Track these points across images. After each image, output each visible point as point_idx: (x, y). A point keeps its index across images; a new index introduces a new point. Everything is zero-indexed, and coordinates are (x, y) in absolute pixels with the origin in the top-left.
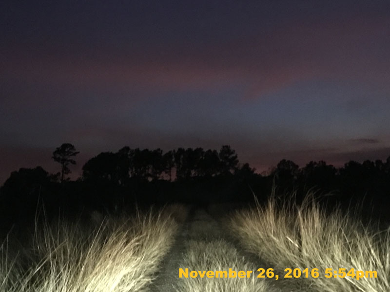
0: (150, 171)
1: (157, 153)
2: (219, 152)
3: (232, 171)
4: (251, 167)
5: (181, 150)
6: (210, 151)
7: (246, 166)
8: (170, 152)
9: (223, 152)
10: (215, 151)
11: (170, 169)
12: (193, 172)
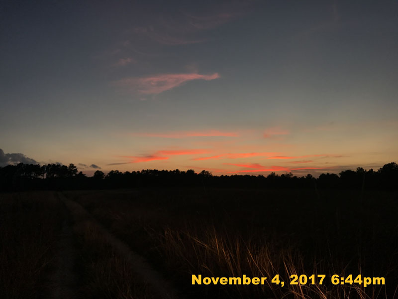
0: (33, 175)
1: (38, 166)
2: (68, 167)
3: (74, 175)
4: (83, 173)
5: (49, 165)
6: (64, 166)
7: (81, 172)
8: (44, 166)
9: (70, 167)
10: (66, 166)
11: (44, 174)
12: (55, 176)
